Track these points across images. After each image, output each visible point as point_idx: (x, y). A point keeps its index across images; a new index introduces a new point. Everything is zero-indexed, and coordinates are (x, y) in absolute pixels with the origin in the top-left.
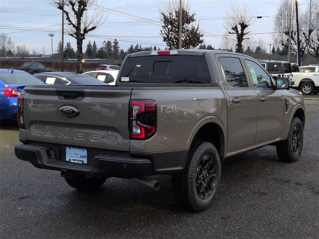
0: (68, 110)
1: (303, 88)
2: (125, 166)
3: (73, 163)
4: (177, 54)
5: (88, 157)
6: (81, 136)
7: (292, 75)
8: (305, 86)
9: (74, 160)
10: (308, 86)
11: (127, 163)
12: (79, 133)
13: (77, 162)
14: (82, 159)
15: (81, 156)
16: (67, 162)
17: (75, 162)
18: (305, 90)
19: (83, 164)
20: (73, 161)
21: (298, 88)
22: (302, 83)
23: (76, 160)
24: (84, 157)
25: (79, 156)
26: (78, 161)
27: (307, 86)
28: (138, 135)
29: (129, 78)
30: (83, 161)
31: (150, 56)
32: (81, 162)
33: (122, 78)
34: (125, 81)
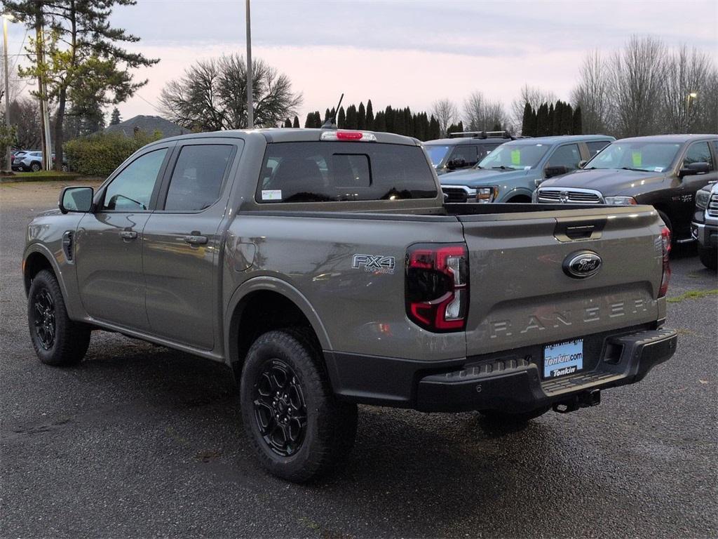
0: (588, 262)
5: (585, 354)
6: (594, 313)
9: (560, 370)
12: (590, 307)
13: (566, 372)
14: (574, 363)
15: (572, 358)
16: (548, 378)
17: (563, 372)
20: (559, 374)
23: (564, 369)
24: (577, 356)
25: (568, 357)
26: (568, 368)
29: (280, 191)
30: (576, 367)
31: (320, 141)
32: (573, 370)
33: (263, 191)
34: (272, 199)
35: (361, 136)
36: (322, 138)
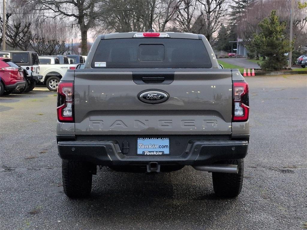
1: (50, 83)
2: (233, 149)
3: (150, 155)
4: (168, 36)
5: (171, 146)
7: (39, 68)
8: (52, 81)
9: (150, 152)
10: (56, 80)
11: (235, 146)
12: (164, 121)
13: (155, 153)
14: (162, 150)
15: (160, 147)
16: (140, 155)
17: (152, 153)
18: (51, 86)
19: (163, 155)
20: (148, 154)
21: (43, 83)
22: (49, 78)
23: (154, 152)
24: (164, 147)
25: (157, 147)
26: (157, 152)
27: (54, 81)
28: (239, 117)
29: (105, 62)
30: (163, 152)
31: (133, 38)
32: (161, 153)
33: (95, 63)
34: (100, 66)
35: (159, 35)
36: (134, 36)
